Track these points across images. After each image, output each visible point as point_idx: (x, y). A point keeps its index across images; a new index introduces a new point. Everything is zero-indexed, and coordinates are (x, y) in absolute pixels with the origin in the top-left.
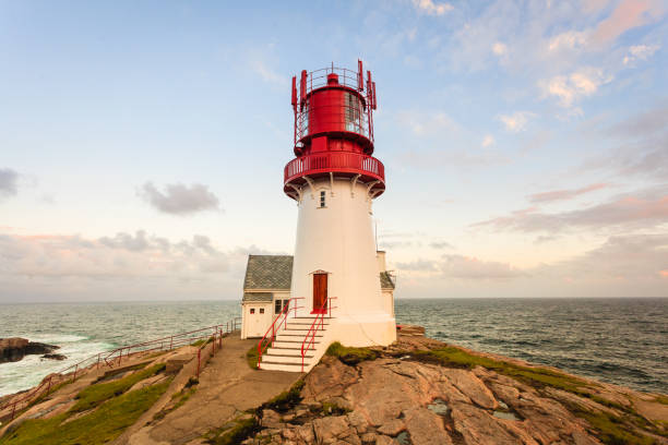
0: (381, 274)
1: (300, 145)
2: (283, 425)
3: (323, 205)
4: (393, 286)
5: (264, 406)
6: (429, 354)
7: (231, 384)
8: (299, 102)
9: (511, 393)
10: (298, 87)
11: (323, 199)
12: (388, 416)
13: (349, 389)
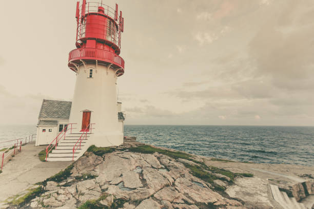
0: (119, 113)
1: (79, 42)
2: (59, 187)
3: (91, 76)
4: (124, 119)
5: (48, 180)
6: (137, 148)
7: (26, 171)
8: (80, 17)
9: (166, 161)
10: (80, 8)
11: (91, 73)
12: (115, 176)
13: (98, 166)
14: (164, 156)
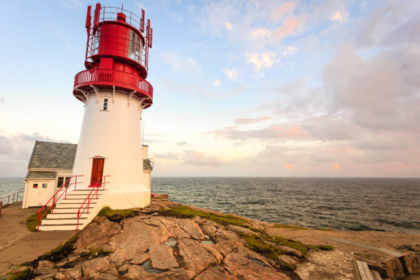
0: (144, 160)
1: (90, 60)
2: (56, 270)
3: (105, 109)
4: (151, 169)
5: (40, 258)
6: (170, 211)
7: (8, 245)
8: (92, 26)
9: (212, 229)
10: (93, 15)
11: (105, 104)
12: (139, 252)
13: (113, 238)
14: (208, 221)
